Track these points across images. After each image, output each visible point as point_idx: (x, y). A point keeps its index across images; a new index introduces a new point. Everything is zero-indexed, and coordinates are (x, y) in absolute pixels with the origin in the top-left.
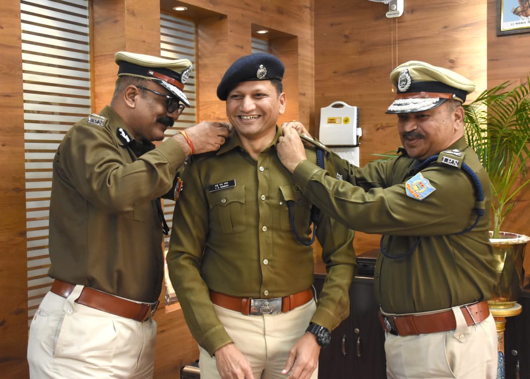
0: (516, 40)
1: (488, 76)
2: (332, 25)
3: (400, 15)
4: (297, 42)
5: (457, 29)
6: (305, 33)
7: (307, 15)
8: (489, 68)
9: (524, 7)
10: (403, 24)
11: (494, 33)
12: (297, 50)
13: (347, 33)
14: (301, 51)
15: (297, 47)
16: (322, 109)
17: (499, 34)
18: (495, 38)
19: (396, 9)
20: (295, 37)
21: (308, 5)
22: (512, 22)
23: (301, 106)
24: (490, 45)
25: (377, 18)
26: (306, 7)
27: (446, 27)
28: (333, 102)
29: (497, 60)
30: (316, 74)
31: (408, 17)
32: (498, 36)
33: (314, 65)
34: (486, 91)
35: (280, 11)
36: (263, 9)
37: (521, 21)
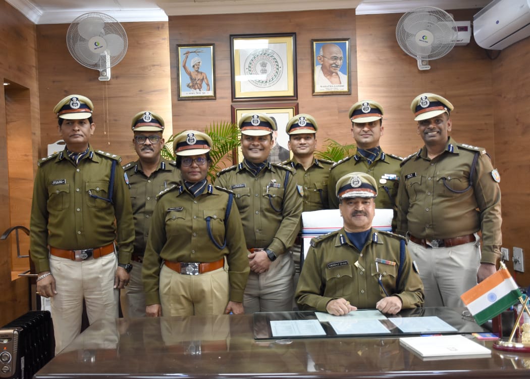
0: (189, 103)
1: (173, 125)
2: (54, 82)
3: (109, 80)
4: (29, 93)
5: (148, 93)
6: (33, 86)
7: (34, 72)
8: (173, 121)
9: (193, 83)
10: (110, 86)
11: (176, 98)
12: (30, 100)
13: (66, 88)
14: (32, 100)
15: (30, 97)
16: (49, 145)
17: (179, 99)
18: (176, 101)
19: (106, 75)
20: (27, 89)
21: (34, 65)
22: (187, 92)
23: (33, 143)
24: (173, 106)
25: (90, 80)
26: (33, 66)
27: (141, 91)
28: (57, 141)
29: (178, 116)
30: (41, 118)
31: (114, 81)
32: (179, 100)
33: (39, 111)
34: (172, 136)
35: (20, 69)
36: (10, 67)
37: (192, 92)
